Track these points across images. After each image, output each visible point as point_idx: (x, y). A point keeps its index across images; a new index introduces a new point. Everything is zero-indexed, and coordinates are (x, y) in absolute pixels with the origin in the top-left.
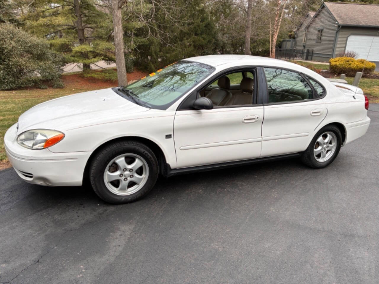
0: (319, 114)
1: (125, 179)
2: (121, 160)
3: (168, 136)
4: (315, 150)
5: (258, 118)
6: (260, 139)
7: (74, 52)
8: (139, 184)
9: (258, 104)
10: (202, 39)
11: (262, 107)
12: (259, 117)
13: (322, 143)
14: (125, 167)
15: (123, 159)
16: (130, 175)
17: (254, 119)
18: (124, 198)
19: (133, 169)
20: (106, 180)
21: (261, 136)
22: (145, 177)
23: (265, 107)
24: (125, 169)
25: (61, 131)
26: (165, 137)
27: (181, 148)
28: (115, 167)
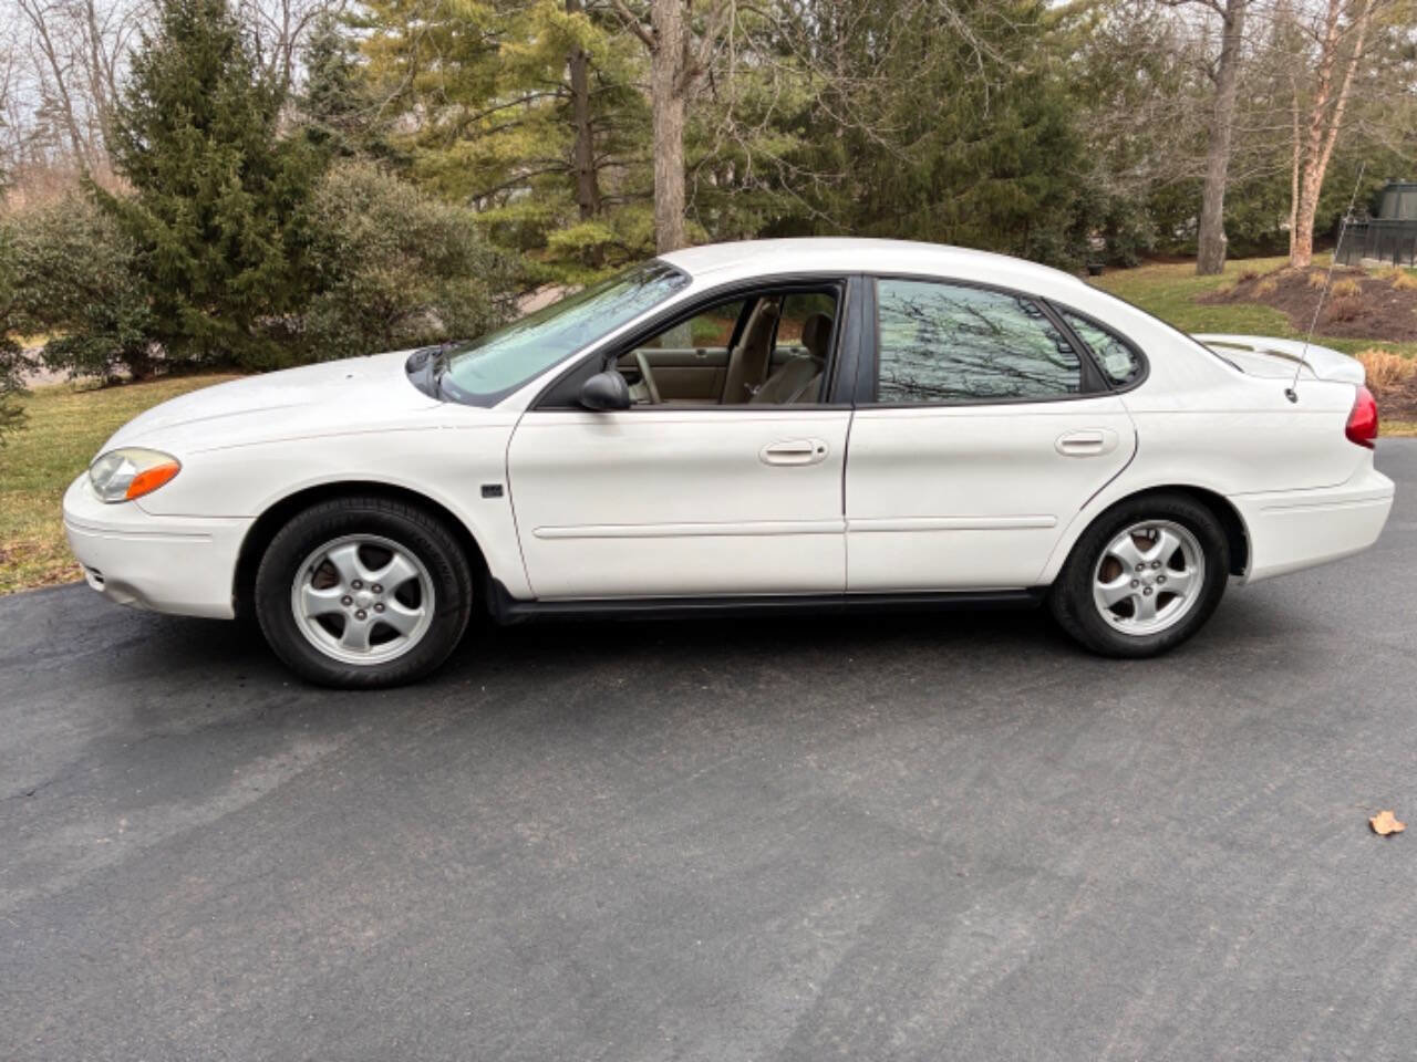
0: (1096, 449)
1: (361, 614)
2: (345, 556)
3: (492, 491)
4: (1098, 585)
5: (820, 450)
6: (841, 525)
7: (553, 247)
8: (406, 636)
9: (834, 402)
10: (1020, 193)
11: (848, 414)
12: (825, 447)
13: (1133, 564)
14: (357, 574)
15: (352, 550)
16: (375, 601)
17: (809, 452)
18: (354, 673)
19: (383, 584)
20: (300, 611)
21: (844, 512)
22: (424, 613)
23: (858, 413)
24: (359, 584)
25: (174, 454)
26: (479, 491)
27: (537, 532)
28: (328, 575)
